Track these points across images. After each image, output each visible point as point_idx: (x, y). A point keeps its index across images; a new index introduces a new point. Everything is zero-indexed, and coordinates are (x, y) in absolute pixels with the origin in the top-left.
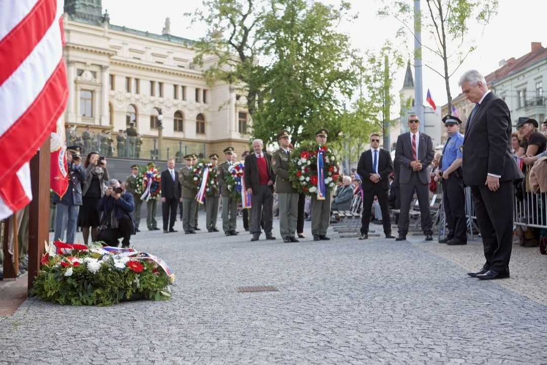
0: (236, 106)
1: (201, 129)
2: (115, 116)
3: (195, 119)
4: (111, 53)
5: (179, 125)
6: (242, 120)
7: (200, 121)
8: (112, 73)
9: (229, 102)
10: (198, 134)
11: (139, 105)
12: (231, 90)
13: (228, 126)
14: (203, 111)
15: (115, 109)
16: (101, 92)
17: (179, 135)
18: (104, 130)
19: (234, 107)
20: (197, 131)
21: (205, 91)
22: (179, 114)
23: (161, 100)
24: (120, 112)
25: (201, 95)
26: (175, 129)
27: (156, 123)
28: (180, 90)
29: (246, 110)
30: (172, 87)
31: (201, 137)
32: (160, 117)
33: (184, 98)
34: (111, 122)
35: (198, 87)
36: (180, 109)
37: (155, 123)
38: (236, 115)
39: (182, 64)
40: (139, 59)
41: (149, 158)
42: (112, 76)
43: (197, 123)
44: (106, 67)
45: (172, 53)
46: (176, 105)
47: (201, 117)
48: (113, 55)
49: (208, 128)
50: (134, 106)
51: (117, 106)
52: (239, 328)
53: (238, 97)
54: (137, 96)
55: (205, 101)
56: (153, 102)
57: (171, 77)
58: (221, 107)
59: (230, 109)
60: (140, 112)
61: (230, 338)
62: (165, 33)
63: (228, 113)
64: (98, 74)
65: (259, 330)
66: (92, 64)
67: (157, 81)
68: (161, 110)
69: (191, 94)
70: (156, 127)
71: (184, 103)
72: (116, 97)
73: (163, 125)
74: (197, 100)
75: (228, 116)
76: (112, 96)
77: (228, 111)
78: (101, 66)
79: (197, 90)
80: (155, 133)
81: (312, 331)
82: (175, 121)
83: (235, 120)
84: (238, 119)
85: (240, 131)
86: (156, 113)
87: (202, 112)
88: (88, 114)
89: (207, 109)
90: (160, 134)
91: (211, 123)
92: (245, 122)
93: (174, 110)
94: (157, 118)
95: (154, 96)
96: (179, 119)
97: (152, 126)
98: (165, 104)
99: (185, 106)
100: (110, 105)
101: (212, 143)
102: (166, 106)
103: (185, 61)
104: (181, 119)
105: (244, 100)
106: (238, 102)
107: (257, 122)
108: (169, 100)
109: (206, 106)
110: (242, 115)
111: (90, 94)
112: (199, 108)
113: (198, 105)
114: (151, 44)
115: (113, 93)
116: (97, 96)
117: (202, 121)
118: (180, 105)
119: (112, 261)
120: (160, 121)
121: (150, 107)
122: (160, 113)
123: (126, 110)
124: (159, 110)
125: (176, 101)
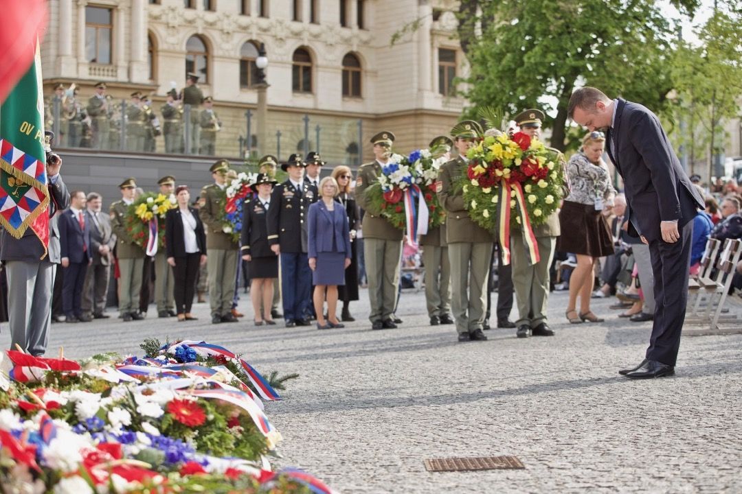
0: (433, 33)
1: (352, 84)
2: (162, 61)
3: (339, 64)
5: (303, 79)
6: (447, 64)
7: (351, 69)
9: (416, 25)
10: (346, 99)
11: (214, 36)
13: (415, 79)
14: (358, 46)
15: (161, 46)
16: (131, 10)
17: (303, 101)
18: (138, 92)
19: (427, 36)
20: (345, 92)
21: (361, 3)
22: (303, 54)
23: (264, 22)
24: (171, 53)
25: (353, 12)
26: (296, 87)
27: (252, 76)
29: (455, 44)
31: (353, 106)
32: (261, 62)
33: (313, 19)
34: (153, 75)
36: (306, 43)
37: (250, 76)
38: (432, 55)
41: (237, 155)
43: (345, 74)
46: (297, 35)
47: (352, 60)
49: (368, 85)
50: (202, 39)
51: (166, 41)
53: (437, 15)
54: (210, 17)
55: (361, 24)
56: (245, 28)
58: (396, 37)
59: (419, 42)
60: (216, 52)
63: (415, 50)
68: (262, 45)
69: (329, 10)
70: (252, 84)
71: (315, 29)
72: (164, 19)
73: (270, 78)
74: (343, 22)
75: (415, 56)
76: (155, 18)
77: (414, 45)
80: (251, 97)
82: (295, 69)
83: (430, 65)
84: (437, 63)
85: (441, 90)
86: (252, 53)
87: (355, 49)
88: (103, 58)
89: (366, 43)
90: (262, 99)
91: (375, 73)
92: (453, 71)
93: (293, 45)
94: (254, 63)
97: (243, 82)
98: (273, 32)
99: (316, 36)
100: (152, 39)
101: (377, 118)
102: (274, 36)
104: (307, 64)
105: (449, 21)
106: (437, 25)
107: (479, 69)
108: (281, 23)
109: (364, 35)
110: (446, 55)
111: (107, 13)
112: (347, 41)
113: (346, 32)
115: (156, 10)
116: (121, 19)
117: (356, 69)
118: (306, 36)
119: (131, 401)
120: (262, 69)
121: (239, 39)
122: (262, 53)
123: (184, 48)
124: (259, 45)
125: (296, 26)
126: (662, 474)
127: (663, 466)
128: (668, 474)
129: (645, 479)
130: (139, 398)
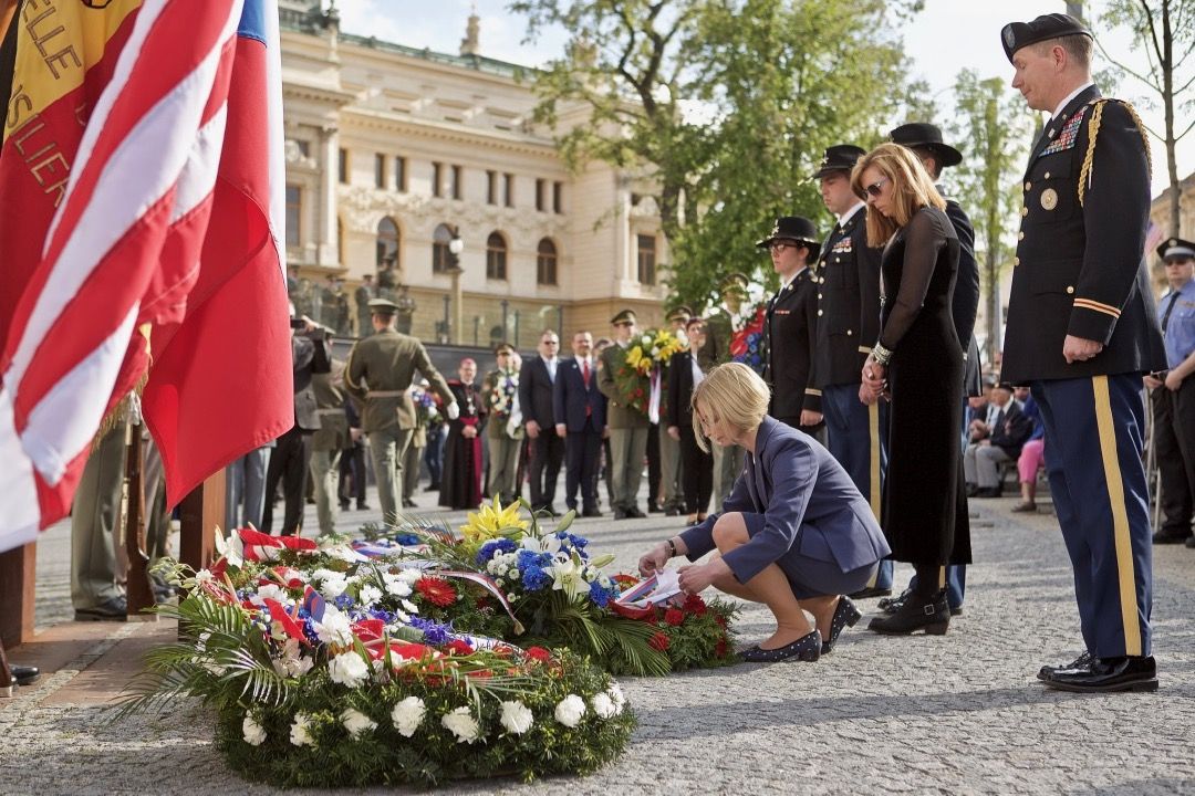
0: (632, 220)
1: (548, 271)
2: (348, 243)
3: (534, 249)
4: (342, 99)
5: (497, 265)
6: (645, 251)
7: (546, 256)
8: (345, 145)
9: (616, 212)
10: (542, 286)
11: (406, 219)
12: (621, 182)
14: (554, 231)
15: (351, 228)
16: (320, 189)
17: (498, 288)
19: (627, 224)
20: (540, 280)
21: (557, 187)
22: (497, 240)
23: (458, 205)
24: (359, 234)
25: (550, 195)
26: (490, 274)
27: (445, 260)
28: (500, 182)
29: (652, 228)
30: (484, 178)
31: (548, 292)
32: (456, 246)
33: (508, 202)
34: (340, 260)
35: (542, 175)
36: (500, 227)
37: (443, 261)
38: (631, 242)
39: (503, 121)
40: (407, 112)
41: (433, 341)
42: (343, 153)
43: (540, 261)
44: (331, 132)
45: (483, 98)
46: (493, 218)
47: (547, 248)
48: (345, 103)
49: (563, 272)
50: (393, 222)
51: (356, 222)
52: (708, 750)
53: (635, 200)
54: (402, 198)
55: (557, 208)
56: (439, 210)
57: (481, 154)
59: (615, 228)
60: (407, 233)
61: (688, 775)
62: (466, 50)
64: (313, 148)
65: (757, 755)
66: (301, 125)
67: (448, 161)
68: (457, 229)
69: (525, 192)
70: (445, 269)
71: (510, 212)
72: (353, 200)
73: (462, 264)
74: (540, 206)
76: (345, 199)
78: (319, 129)
79: (540, 184)
80: (444, 282)
81: (892, 761)
82: (490, 254)
83: (630, 252)
84: (636, 250)
85: (640, 279)
86: (445, 237)
87: (550, 234)
89: (562, 228)
90: (455, 285)
91: (570, 260)
92: (651, 258)
93: (487, 230)
94: (447, 247)
95: (443, 197)
96: (498, 249)
97: (437, 268)
98: (467, 215)
99: (512, 220)
100: (340, 222)
101: (574, 304)
102: (468, 220)
103: (513, 116)
104: (502, 250)
105: (648, 208)
106: (636, 211)
108: (475, 206)
109: (560, 220)
110: (646, 242)
112: (543, 225)
113: (542, 216)
114: (434, 77)
115: (345, 190)
116: (308, 200)
117: (553, 256)
118: (500, 219)
119: (378, 579)
120: (455, 255)
121: (432, 222)
122: (455, 237)
123: (374, 230)
124: (453, 230)
125: (491, 209)
126: (924, 664)
127: (923, 657)
128: (928, 663)
129: (907, 668)
130: (387, 577)
